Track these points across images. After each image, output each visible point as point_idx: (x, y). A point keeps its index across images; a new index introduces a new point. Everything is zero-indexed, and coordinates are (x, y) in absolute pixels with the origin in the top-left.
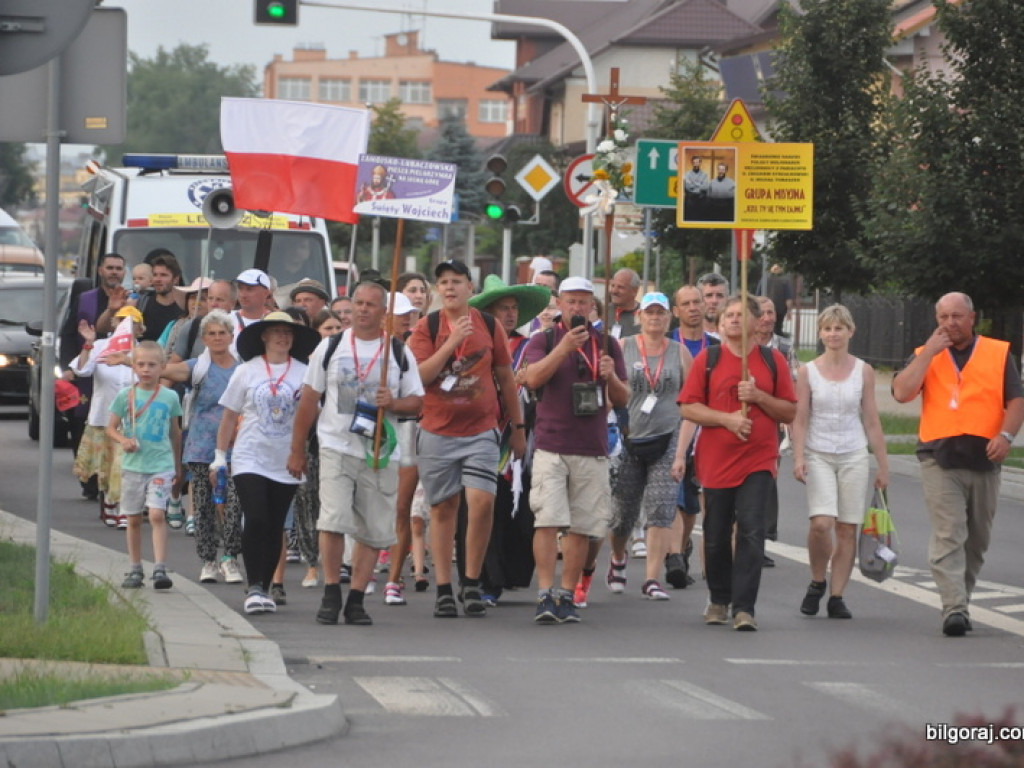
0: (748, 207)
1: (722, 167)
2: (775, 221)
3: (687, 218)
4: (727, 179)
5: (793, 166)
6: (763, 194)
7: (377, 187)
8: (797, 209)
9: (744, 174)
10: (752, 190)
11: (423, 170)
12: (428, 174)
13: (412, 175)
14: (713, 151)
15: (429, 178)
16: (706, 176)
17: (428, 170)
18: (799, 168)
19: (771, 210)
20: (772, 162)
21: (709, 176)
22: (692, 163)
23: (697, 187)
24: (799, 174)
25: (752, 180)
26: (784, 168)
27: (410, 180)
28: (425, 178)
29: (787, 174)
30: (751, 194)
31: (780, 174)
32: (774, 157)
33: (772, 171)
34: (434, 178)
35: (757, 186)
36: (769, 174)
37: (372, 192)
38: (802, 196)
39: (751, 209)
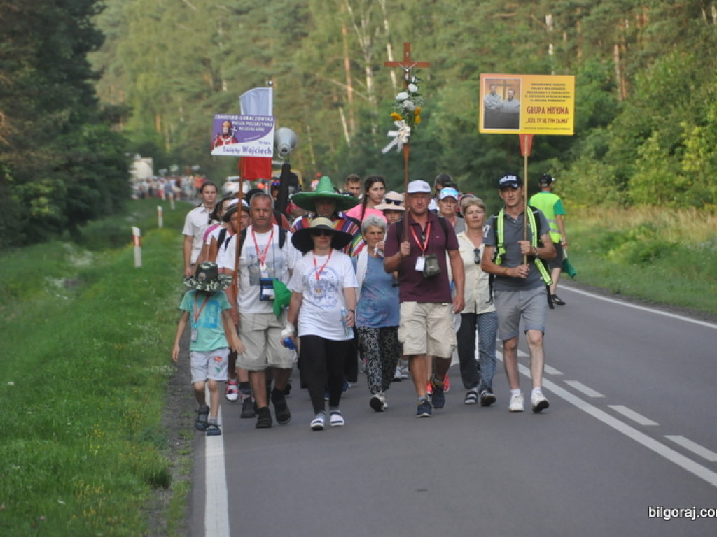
0: (529, 120)
1: (511, 92)
2: (547, 129)
3: (486, 127)
4: (515, 100)
5: (561, 91)
6: (540, 110)
7: (225, 136)
8: (563, 121)
9: (526, 96)
10: (532, 108)
11: (253, 122)
12: (257, 124)
13: (248, 126)
14: (505, 81)
15: (258, 127)
16: (499, 98)
17: (257, 121)
18: (564, 93)
19: (545, 121)
20: (546, 88)
21: (502, 98)
22: (490, 89)
23: (494, 105)
24: (564, 97)
25: (532, 100)
26: (555, 93)
27: (247, 129)
28: (256, 127)
29: (556, 97)
30: (531, 110)
31: (551, 97)
32: (547, 85)
33: (545, 95)
34: (262, 127)
35: (535, 104)
36: (544, 96)
37: (223, 140)
38: (567, 112)
39: (531, 121)
